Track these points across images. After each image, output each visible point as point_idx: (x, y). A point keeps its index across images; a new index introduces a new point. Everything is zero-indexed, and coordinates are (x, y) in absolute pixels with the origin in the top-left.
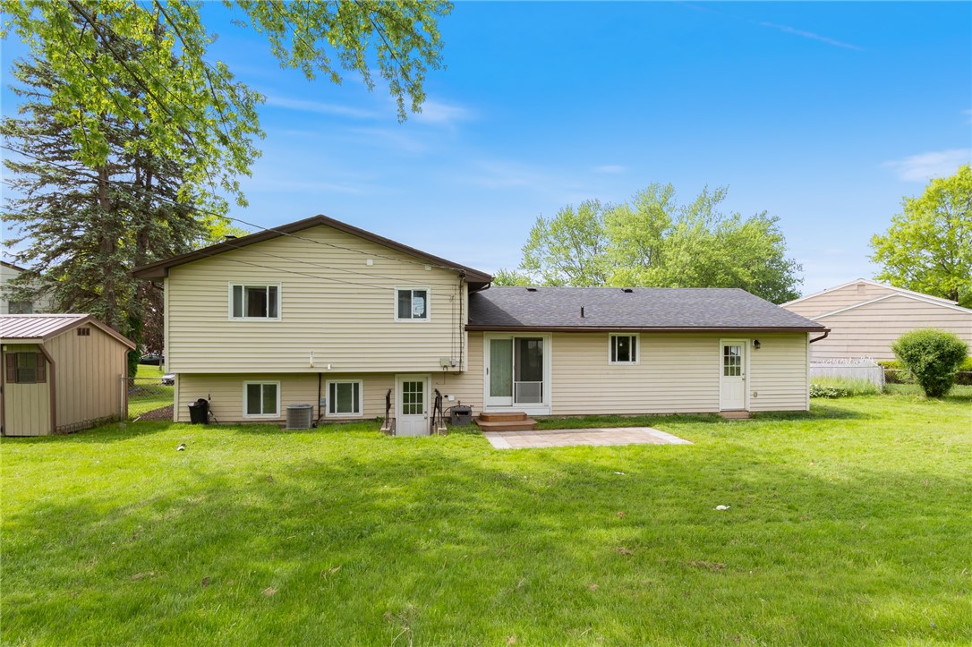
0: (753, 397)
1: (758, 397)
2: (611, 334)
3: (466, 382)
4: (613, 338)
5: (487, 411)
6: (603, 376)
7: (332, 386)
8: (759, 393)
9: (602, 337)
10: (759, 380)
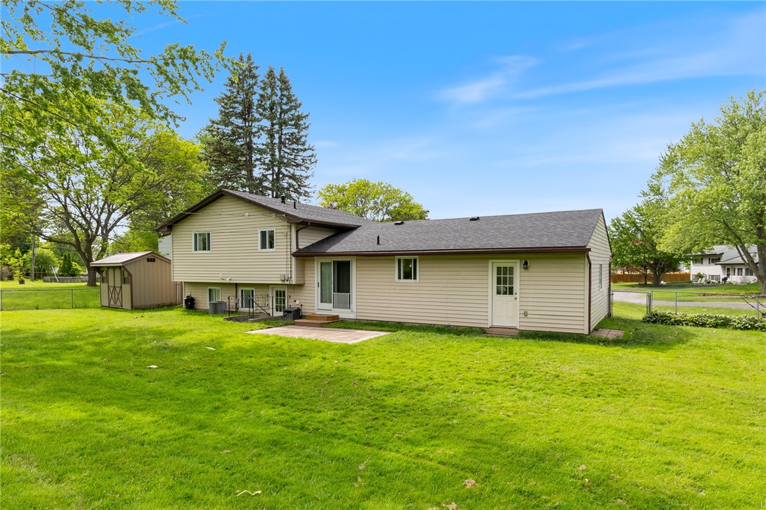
0: (523, 316)
1: (529, 316)
2: (397, 257)
3: (306, 292)
4: (399, 260)
5: (318, 313)
6: (391, 291)
7: (242, 291)
8: (529, 312)
9: (390, 260)
10: (530, 300)
